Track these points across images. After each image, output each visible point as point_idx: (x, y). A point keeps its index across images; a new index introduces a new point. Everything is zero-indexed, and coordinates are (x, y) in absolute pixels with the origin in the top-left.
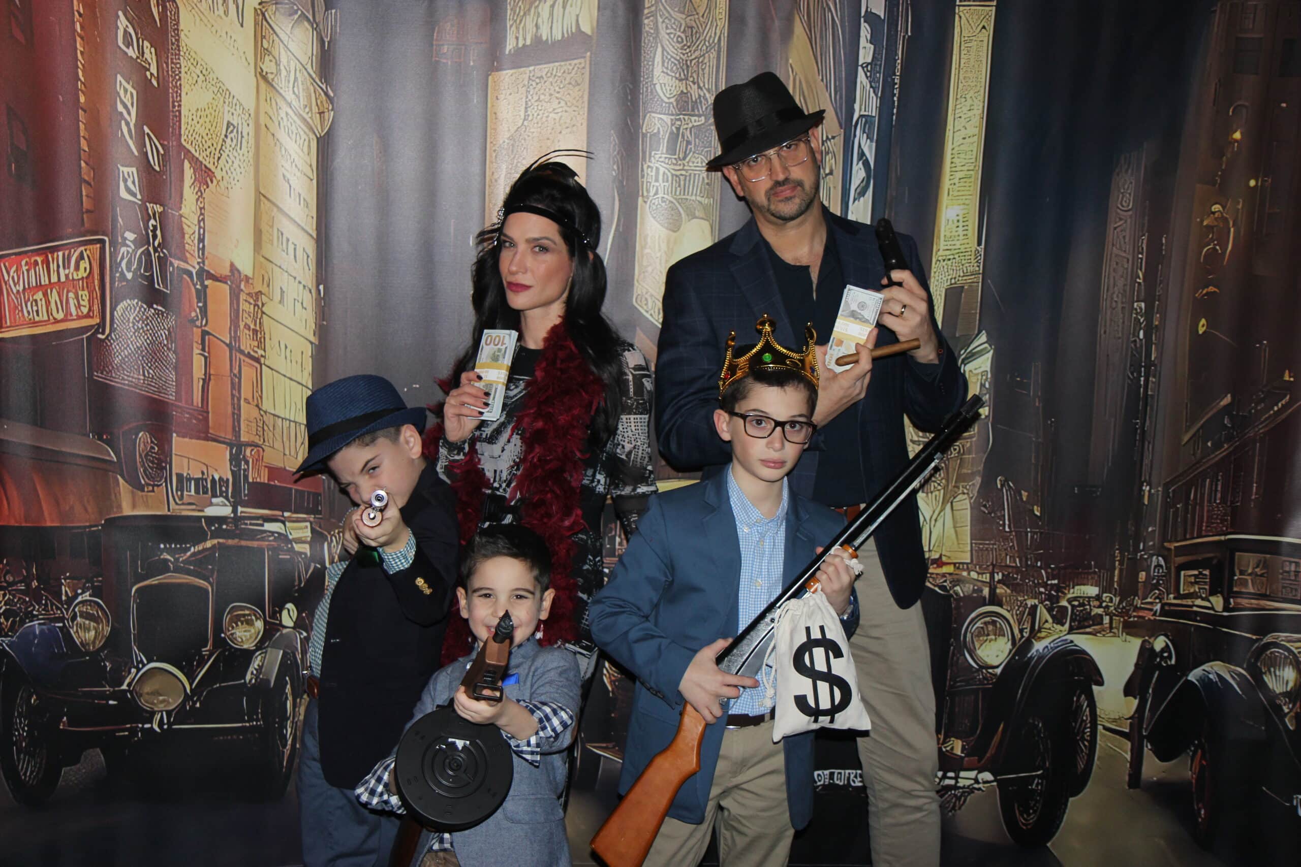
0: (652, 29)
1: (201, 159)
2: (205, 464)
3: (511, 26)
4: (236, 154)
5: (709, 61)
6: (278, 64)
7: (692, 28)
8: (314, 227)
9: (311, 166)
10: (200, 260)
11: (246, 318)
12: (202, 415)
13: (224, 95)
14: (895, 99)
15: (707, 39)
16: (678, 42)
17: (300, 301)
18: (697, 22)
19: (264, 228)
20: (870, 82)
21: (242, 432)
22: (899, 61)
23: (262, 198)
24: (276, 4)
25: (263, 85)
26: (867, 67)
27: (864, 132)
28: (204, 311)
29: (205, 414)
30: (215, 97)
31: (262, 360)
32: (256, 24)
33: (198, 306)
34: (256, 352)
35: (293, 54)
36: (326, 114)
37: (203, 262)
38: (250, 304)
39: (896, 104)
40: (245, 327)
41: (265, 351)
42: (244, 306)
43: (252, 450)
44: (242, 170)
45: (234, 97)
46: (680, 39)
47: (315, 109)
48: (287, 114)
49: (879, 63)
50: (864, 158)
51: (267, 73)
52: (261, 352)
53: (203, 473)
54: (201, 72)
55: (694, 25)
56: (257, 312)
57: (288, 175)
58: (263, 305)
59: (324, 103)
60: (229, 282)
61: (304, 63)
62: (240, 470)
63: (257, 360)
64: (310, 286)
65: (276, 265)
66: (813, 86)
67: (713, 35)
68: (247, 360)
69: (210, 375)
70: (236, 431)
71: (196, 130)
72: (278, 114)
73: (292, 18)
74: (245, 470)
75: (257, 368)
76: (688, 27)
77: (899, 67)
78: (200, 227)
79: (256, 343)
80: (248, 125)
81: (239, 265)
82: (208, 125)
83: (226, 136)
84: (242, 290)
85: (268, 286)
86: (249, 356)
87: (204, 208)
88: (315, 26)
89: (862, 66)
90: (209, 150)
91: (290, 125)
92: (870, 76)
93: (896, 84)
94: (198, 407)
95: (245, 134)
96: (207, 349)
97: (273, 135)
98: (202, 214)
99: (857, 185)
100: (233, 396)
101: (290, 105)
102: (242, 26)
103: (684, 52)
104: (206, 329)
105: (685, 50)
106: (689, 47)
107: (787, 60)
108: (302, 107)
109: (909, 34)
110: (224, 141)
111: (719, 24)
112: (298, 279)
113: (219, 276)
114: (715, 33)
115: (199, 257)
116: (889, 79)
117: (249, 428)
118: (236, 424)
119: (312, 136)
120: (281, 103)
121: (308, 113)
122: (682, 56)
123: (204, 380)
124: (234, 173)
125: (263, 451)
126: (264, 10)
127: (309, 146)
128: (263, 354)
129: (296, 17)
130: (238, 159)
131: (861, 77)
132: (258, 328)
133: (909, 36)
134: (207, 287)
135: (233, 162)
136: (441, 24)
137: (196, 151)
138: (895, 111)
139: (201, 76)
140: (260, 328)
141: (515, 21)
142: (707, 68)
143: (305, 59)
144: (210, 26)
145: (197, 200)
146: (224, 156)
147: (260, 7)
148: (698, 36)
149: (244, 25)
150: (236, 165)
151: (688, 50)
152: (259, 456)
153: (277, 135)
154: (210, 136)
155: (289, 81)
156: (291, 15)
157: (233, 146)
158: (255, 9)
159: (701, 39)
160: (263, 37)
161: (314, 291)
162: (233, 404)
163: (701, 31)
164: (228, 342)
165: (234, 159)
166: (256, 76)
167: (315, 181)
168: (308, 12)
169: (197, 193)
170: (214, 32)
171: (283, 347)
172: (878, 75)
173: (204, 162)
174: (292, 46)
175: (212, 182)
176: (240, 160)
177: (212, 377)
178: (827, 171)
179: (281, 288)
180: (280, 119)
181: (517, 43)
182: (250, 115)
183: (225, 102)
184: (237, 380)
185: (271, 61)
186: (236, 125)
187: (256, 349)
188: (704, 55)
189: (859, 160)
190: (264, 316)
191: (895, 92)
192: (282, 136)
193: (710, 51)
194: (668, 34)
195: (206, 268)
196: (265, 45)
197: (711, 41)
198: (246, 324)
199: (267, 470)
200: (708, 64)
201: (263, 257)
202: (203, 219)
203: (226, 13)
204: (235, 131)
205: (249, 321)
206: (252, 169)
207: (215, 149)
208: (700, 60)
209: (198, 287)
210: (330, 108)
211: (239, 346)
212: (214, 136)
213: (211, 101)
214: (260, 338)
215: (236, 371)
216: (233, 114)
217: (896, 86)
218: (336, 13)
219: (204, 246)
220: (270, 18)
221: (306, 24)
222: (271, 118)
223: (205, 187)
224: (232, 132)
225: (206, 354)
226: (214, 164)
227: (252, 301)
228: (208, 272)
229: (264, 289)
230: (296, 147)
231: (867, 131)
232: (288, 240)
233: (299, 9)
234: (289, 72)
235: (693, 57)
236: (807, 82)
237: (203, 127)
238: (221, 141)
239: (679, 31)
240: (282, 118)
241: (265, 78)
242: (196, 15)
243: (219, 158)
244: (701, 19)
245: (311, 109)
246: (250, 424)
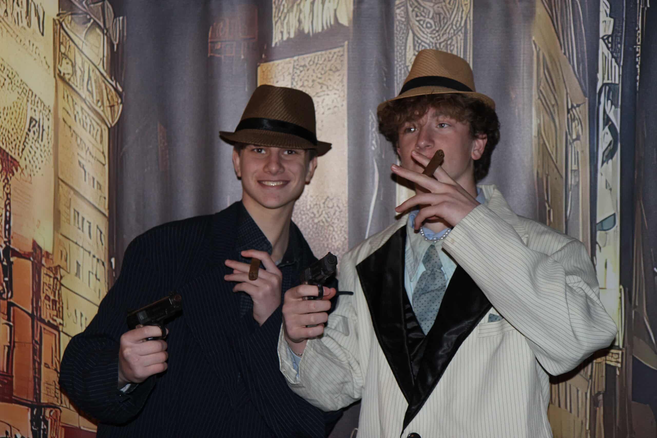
0: (402, 17)
1: (7, 150)
2: (8, 425)
3: (276, 22)
4: (38, 145)
5: (457, 42)
6: (73, 66)
7: (439, 14)
8: (107, 206)
9: (103, 153)
10: (6, 240)
11: (47, 290)
12: (7, 380)
13: (27, 94)
14: (638, 66)
15: (454, 23)
16: (427, 27)
17: (94, 273)
18: (444, 8)
19: (63, 208)
20: (612, 53)
21: (42, 395)
22: (639, 32)
23: (60, 182)
24: (72, 14)
25: (60, 83)
26: (608, 39)
27: (608, 99)
28: (10, 286)
29: (10, 379)
30: (20, 97)
31: (61, 328)
32: (55, 32)
33: (4, 281)
34: (55, 321)
35: (86, 56)
36: (116, 107)
37: (9, 242)
38: (50, 277)
39: (639, 71)
40: (45, 298)
41: (63, 319)
42: (45, 279)
43: (51, 411)
44: (44, 159)
45: (36, 96)
46: (429, 25)
47: (106, 103)
48: (82, 109)
49: (620, 34)
50: (610, 123)
51: (64, 74)
52: (59, 320)
53: (7, 433)
54: (8, 76)
55: (442, 11)
56: (56, 284)
57: (83, 162)
58: (61, 277)
59: (114, 97)
60: (32, 259)
61: (97, 64)
62: (40, 429)
63: (56, 328)
64: (103, 260)
65: (73, 241)
66: (556, 59)
67: (459, 19)
68: (47, 328)
69: (14, 342)
70: (37, 395)
71: (3, 125)
72: (74, 109)
73: (85, 26)
74: (44, 430)
75: (55, 335)
76: (436, 14)
77: (640, 37)
78: (6, 211)
79: (55, 313)
80: (48, 119)
81: (40, 243)
82: (14, 121)
83: (29, 130)
84: (43, 265)
85: (66, 260)
86: (49, 324)
87: (10, 193)
88: (105, 31)
89: (603, 38)
90: (14, 143)
91: (84, 118)
92: (612, 47)
93: (638, 53)
94: (3, 372)
95: (46, 128)
96: (12, 319)
97: (70, 127)
98: (8, 199)
99: (604, 149)
100: (34, 361)
101: (84, 100)
102: (43, 34)
103: (433, 36)
104: (12, 301)
105: (434, 34)
106: (437, 31)
107: (530, 37)
108: (95, 102)
109: (648, 6)
110: (27, 134)
111: (465, 9)
112: (92, 253)
113: (22, 253)
114: (462, 18)
115: (6, 237)
116: (631, 49)
117: (48, 390)
118: (37, 387)
119: (104, 127)
120: (77, 99)
121: (100, 107)
122: (431, 40)
123: (9, 347)
124: (36, 162)
125: (61, 411)
126: (61, 20)
127: (102, 136)
128: (61, 322)
129: (89, 25)
130: (39, 149)
131: (603, 48)
132: (57, 299)
133: (648, 8)
134: (12, 263)
135: (35, 152)
136: (215, 24)
137: (3, 144)
138: (638, 78)
139: (7, 79)
140: (59, 298)
141: (280, 18)
142: (455, 49)
143: (97, 61)
144: (14, 36)
145: (4, 187)
146: (28, 147)
147: (58, 18)
148: (445, 21)
149: (45, 33)
150: (38, 155)
151: (437, 34)
152: (57, 417)
153: (73, 127)
154: (15, 130)
155: (83, 80)
156: (85, 23)
157: (35, 138)
158: (54, 20)
159: (449, 23)
160: (61, 43)
161: (106, 264)
162: (34, 369)
163: (448, 16)
164: (30, 312)
165: (35, 149)
166: (55, 77)
167: (107, 167)
168: (99, 20)
169: (4, 181)
170: (19, 41)
171: (79, 315)
172: (619, 46)
173: (10, 153)
174: (86, 50)
175: (17, 170)
176: (41, 150)
177: (16, 344)
178: (574, 137)
179: (77, 263)
180: (75, 113)
181: (282, 38)
182: (50, 111)
183: (28, 101)
184: (38, 346)
185: (67, 63)
186: (38, 120)
187: (55, 318)
188: (452, 37)
189: (605, 125)
190: (62, 288)
191: (637, 60)
192: (78, 128)
193: (457, 33)
194: (418, 21)
195: (11, 246)
196: (63, 50)
197: (458, 25)
198: (47, 295)
199: (63, 429)
200: (456, 46)
201: (62, 234)
202: (9, 204)
203: (29, 25)
204: (37, 125)
205: (49, 293)
206: (52, 157)
207: (20, 142)
208: (449, 42)
209: (5, 263)
210: (120, 101)
211: (40, 315)
212: (19, 131)
213: (16, 99)
214: (59, 308)
215: (37, 339)
216: (35, 111)
217: (638, 55)
218: (123, 20)
219: (10, 227)
220: (67, 26)
221: (98, 30)
222: (68, 113)
223: (11, 175)
224: (34, 126)
225: (11, 324)
226: (19, 154)
227: (52, 275)
228: (13, 250)
229: (63, 264)
230: (90, 137)
231: (611, 97)
232: (83, 219)
233: (91, 18)
234: (83, 72)
235: (442, 40)
236: (550, 56)
237: (10, 123)
238: (25, 134)
239: (428, 18)
240: (78, 113)
241: (63, 79)
242: (3, 28)
243: (23, 150)
244: (448, 6)
245: (103, 104)
246: (49, 386)
